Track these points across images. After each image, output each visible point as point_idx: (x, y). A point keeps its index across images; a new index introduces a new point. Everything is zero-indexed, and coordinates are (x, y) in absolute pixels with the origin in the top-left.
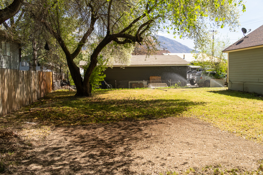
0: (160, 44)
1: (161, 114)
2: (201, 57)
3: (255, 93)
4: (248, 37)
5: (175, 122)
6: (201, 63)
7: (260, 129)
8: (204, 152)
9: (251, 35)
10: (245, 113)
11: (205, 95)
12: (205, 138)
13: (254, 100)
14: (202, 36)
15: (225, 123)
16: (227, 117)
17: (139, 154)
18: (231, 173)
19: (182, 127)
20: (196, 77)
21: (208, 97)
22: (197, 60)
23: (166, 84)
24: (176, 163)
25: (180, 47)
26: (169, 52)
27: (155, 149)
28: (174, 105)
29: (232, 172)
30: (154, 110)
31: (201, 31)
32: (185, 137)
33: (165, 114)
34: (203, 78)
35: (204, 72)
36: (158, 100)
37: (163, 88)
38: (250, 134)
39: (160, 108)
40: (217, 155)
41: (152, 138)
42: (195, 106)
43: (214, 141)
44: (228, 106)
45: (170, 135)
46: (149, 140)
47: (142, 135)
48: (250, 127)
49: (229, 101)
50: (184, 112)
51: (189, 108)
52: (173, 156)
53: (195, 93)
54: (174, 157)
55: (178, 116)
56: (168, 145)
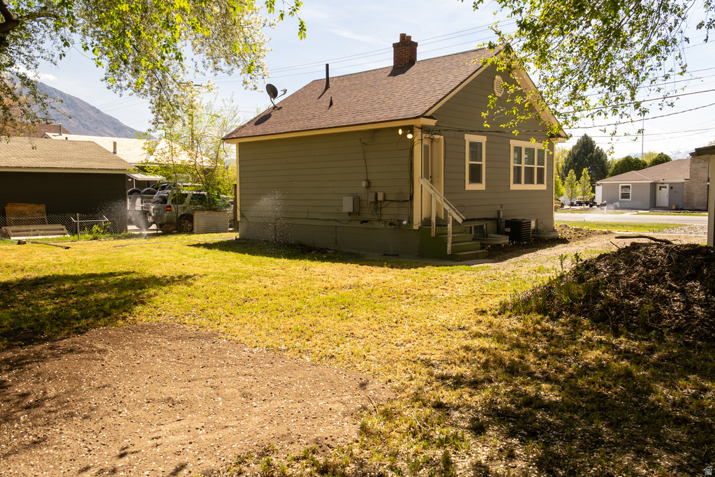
0: (45, 101)
1: (63, 323)
2: (167, 150)
3: (301, 245)
4: (281, 108)
5: (116, 341)
6: (165, 167)
7: (336, 333)
8: (221, 419)
9: (287, 104)
10: (293, 297)
11: (184, 257)
12: (215, 377)
13: (303, 262)
14: (174, 93)
15: (254, 326)
16: (255, 309)
17: (11, 471)
18: (304, 461)
19: (140, 354)
20: (153, 207)
21: (194, 259)
22: (156, 160)
23: (64, 227)
24: (147, 473)
25: (96, 121)
26: (67, 132)
27: (69, 441)
28: (102, 289)
29: (304, 458)
30: (38, 310)
31: (170, 79)
32: (158, 384)
33: (77, 319)
34: (173, 209)
35: (175, 192)
36: (45, 278)
37: (53, 239)
38: (317, 347)
39: (57, 303)
40: (256, 419)
41: (48, 405)
42: (166, 288)
43: (240, 382)
44: (251, 282)
45: (109, 386)
46: (41, 416)
47: (8, 401)
48: (313, 329)
49: (250, 267)
50: (137, 307)
51: (151, 296)
52: (135, 450)
53: (157, 252)
54: (139, 455)
55: (122, 323)
56: (110, 420)
